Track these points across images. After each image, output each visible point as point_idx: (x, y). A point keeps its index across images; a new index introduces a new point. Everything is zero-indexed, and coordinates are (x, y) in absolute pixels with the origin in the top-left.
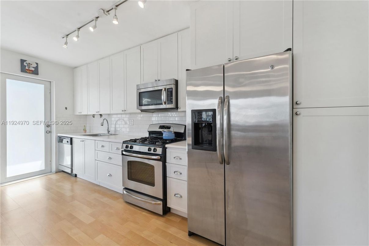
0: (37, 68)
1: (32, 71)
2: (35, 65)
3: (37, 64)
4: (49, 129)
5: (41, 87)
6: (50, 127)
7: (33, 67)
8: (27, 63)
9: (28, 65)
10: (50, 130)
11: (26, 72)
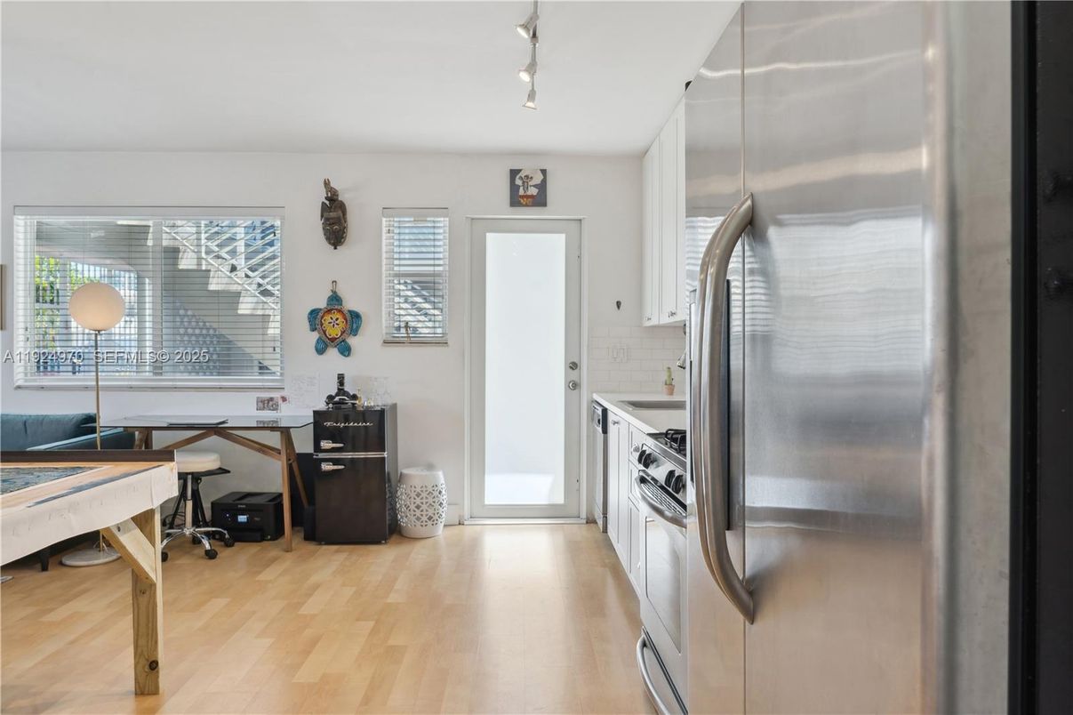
0: (542, 186)
1: (532, 196)
2: (538, 179)
3: (544, 172)
4: (574, 375)
5: (558, 241)
6: (576, 371)
7: (534, 186)
8: (521, 178)
9: (524, 182)
10: (577, 380)
11: (520, 205)
